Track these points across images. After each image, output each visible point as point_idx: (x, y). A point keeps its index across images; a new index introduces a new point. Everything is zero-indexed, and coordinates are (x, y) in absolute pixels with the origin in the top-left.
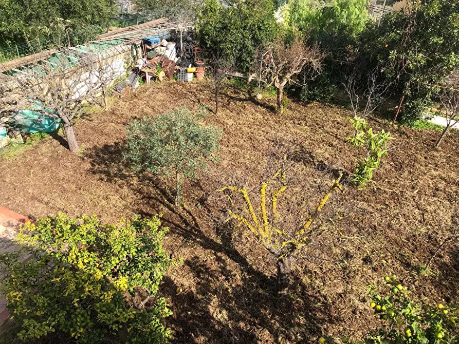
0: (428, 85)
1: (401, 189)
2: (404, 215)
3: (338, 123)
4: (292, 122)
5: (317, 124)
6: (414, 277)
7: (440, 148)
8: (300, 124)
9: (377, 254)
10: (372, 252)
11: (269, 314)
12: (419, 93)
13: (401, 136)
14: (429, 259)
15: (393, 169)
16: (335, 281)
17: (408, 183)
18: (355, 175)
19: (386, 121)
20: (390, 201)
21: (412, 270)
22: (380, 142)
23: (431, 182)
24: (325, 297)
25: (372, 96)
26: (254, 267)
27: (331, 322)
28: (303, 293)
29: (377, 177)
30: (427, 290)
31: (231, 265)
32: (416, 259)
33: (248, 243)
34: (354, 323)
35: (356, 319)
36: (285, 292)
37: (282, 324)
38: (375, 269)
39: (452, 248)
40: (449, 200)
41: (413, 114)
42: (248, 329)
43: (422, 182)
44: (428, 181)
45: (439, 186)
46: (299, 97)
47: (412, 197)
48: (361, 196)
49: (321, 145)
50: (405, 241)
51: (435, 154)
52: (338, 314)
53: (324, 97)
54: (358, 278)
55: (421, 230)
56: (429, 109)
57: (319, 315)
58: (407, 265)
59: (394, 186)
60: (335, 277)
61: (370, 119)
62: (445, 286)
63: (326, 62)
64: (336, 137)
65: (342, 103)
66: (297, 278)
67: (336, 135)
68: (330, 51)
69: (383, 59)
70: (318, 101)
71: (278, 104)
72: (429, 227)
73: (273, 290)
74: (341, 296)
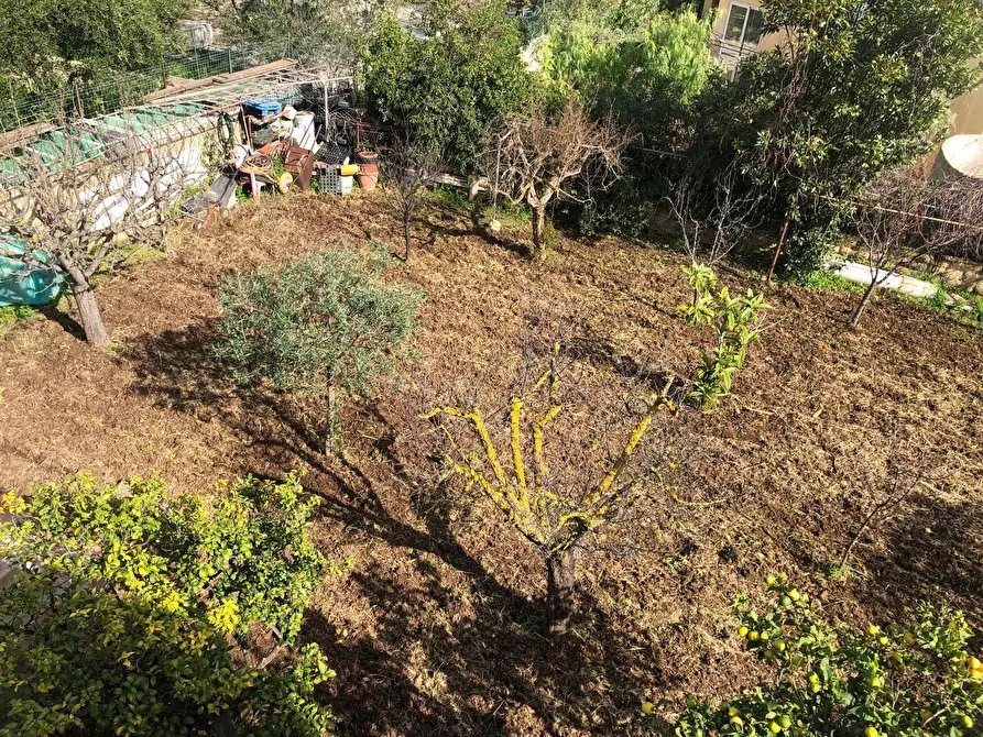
0: (833, 201)
1: (788, 409)
2: (797, 461)
3: (658, 279)
4: (564, 277)
5: (616, 282)
6: (818, 584)
7: (859, 327)
8: (580, 283)
9: (747, 542)
10: (736, 538)
11: (533, 674)
12: (817, 217)
13: (784, 303)
14: (847, 547)
15: (772, 371)
16: (665, 599)
17: (801, 397)
18: (696, 383)
19: (755, 273)
20: (768, 434)
21: (815, 570)
22: (745, 314)
23: (845, 394)
24: (645, 633)
25: (726, 222)
26: (498, 578)
27: (659, 683)
28: (600, 627)
29: (741, 386)
30: (846, 609)
31: (450, 576)
32: (823, 549)
33: (484, 528)
34: (706, 682)
35: (708, 673)
36: (561, 627)
37: (558, 694)
38: (742, 573)
39: (890, 524)
40: (881, 430)
41: (806, 259)
42: (491, 706)
43: (828, 396)
44: (839, 393)
45: (861, 401)
46: (578, 227)
47: (811, 424)
48: (710, 426)
49: (626, 325)
50: (800, 512)
51: (851, 337)
52: (674, 665)
53: (628, 227)
54: (710, 590)
55: (830, 490)
56: (837, 249)
57: (637, 672)
58: (806, 561)
59: (773, 404)
60: (665, 592)
61: (721, 270)
62: (880, 600)
63: (631, 154)
64: (655, 307)
65: (665, 238)
66: (588, 599)
67: (655, 302)
68: (638, 131)
69: (743, 147)
70: (616, 234)
71: (536, 240)
72: (845, 483)
73: (540, 623)
74: (678, 629)
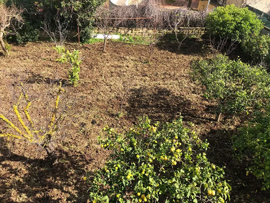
0: (88, 19)
1: (96, 78)
2: (102, 91)
3: (49, 52)
4: (19, 59)
5: (36, 56)
6: (117, 120)
7: (106, 51)
8: (25, 59)
9: (97, 117)
10: (94, 117)
11: (53, 179)
12: (85, 24)
13: (85, 49)
14: (120, 108)
15: (88, 69)
16: (82, 141)
17: (98, 74)
18: (70, 79)
19: (75, 43)
20: (93, 87)
21: (115, 117)
22: (75, 57)
23: (108, 70)
24: (79, 152)
25: (61, 31)
26: (31, 158)
27: (88, 163)
28: (67, 156)
29: (82, 76)
30: (125, 123)
31: (15, 165)
32: (115, 111)
33: (21, 146)
34: (99, 157)
35: (99, 155)
36: (56, 162)
37: (62, 180)
38: (99, 125)
39: (128, 99)
40: (119, 76)
41: (87, 36)
42: (43, 195)
43: (104, 71)
44: (107, 70)
45: (112, 70)
46: (17, 42)
47: (103, 80)
48: (78, 90)
49: (44, 68)
50: (107, 104)
51: (105, 54)
52: (90, 157)
53: (34, 38)
54: (92, 134)
55: (112, 95)
56: (94, 31)
57: (81, 163)
58: (112, 115)
59: (92, 78)
60: (81, 139)
61: (66, 45)
62: (131, 117)
63: (24, 15)
64: (51, 61)
65: (45, 39)
66: (61, 151)
67: (50, 59)
68: (24, 8)
69: (58, 8)
70: (30, 41)
71: (3, 49)
72: (115, 93)
73: (49, 165)
74: (87, 147)
